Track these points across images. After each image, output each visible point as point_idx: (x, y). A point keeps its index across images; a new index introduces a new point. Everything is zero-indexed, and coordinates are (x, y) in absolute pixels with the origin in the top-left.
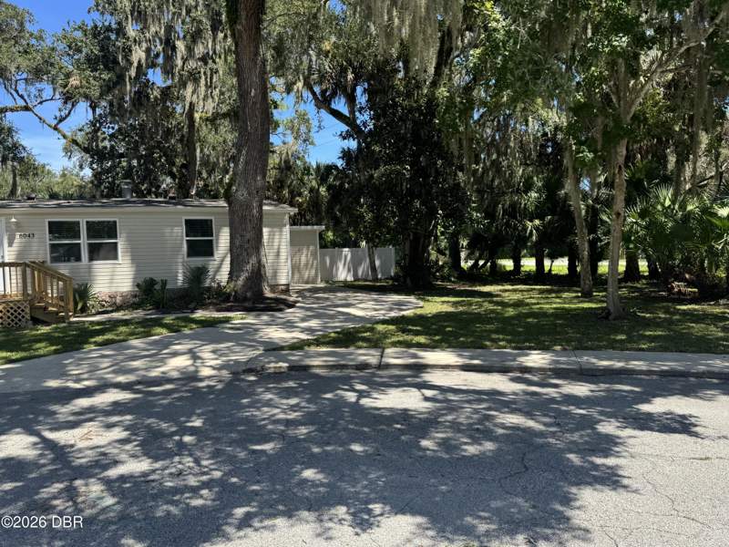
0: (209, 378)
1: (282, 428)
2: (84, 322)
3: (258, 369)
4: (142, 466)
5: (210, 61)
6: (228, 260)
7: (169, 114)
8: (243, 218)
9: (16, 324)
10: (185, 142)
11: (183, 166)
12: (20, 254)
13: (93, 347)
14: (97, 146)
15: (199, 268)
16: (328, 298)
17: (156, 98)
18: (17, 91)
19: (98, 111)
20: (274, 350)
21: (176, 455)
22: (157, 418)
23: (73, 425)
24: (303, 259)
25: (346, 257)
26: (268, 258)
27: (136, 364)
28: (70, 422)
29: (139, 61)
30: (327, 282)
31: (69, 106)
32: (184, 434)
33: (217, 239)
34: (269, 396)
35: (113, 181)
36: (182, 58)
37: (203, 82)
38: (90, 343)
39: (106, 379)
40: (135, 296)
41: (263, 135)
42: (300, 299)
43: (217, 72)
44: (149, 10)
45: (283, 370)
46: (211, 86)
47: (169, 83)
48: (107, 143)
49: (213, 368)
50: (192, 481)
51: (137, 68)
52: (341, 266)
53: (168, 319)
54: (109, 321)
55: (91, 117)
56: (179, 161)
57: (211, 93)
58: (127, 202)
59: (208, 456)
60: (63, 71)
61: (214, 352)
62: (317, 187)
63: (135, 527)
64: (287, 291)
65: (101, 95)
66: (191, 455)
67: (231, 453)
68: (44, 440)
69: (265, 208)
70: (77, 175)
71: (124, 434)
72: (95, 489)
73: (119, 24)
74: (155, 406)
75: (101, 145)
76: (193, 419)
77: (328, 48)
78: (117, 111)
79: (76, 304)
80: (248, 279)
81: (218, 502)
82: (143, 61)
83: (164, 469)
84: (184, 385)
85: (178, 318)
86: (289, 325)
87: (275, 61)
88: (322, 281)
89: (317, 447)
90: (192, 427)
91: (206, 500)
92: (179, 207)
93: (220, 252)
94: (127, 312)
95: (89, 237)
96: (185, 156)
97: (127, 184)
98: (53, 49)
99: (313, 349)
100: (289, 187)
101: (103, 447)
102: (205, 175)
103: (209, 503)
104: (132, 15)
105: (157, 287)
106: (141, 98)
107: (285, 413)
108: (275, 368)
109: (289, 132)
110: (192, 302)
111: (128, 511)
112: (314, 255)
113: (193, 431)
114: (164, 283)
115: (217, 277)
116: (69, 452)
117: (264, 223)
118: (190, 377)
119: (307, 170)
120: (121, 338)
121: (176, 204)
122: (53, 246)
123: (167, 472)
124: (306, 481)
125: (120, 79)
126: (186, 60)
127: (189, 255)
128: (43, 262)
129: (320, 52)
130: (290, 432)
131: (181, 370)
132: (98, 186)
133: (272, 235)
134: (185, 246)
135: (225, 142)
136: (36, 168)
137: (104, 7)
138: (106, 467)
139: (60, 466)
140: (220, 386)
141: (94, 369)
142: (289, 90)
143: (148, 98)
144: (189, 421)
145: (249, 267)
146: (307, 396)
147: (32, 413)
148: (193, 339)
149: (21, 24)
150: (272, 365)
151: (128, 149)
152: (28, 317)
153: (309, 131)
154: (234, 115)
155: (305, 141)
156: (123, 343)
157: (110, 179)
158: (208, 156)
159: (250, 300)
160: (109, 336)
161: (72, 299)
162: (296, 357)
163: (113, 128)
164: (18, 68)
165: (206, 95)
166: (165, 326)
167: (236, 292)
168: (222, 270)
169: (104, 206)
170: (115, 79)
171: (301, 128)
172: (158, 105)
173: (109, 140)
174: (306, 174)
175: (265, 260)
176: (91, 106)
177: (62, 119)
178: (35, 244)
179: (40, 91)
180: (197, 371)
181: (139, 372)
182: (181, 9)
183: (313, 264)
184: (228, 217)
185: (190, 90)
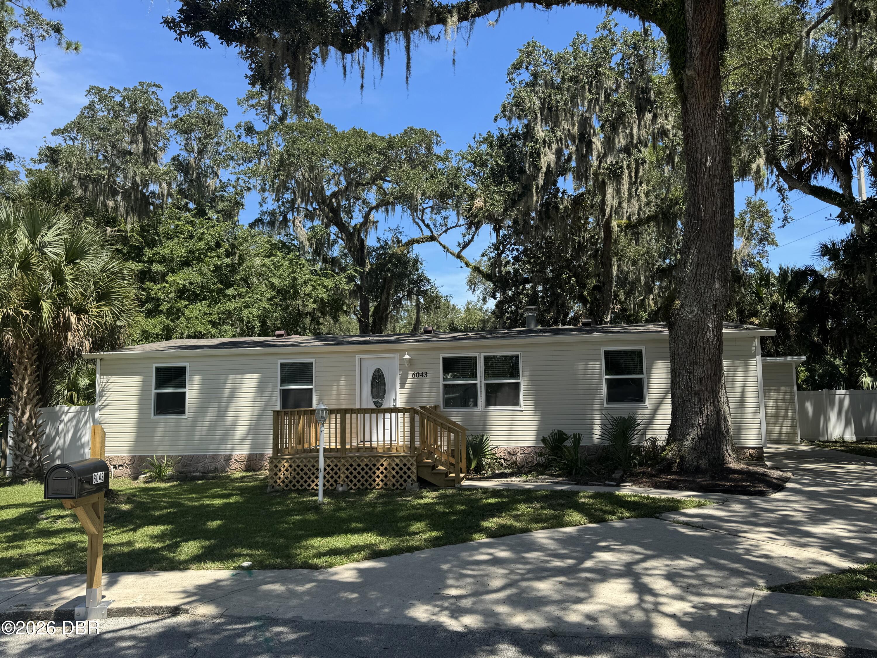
0: (677, 647)
2: (477, 488)
3: (776, 641)
5: (635, 151)
6: (667, 407)
7: (580, 227)
8: (693, 345)
9: (401, 485)
10: (599, 259)
11: (595, 288)
12: (411, 397)
13: (483, 539)
14: (500, 272)
15: (623, 420)
17: (566, 208)
18: (423, 221)
19: (502, 232)
20: (788, 589)
25: (841, 402)
26: (730, 404)
27: (544, 587)
29: (549, 166)
30: (812, 442)
31: (473, 230)
33: (649, 378)
35: (516, 311)
36: (598, 156)
37: (626, 178)
38: (481, 530)
39: (497, 615)
40: (540, 454)
41: (723, 222)
42: (787, 474)
43: (644, 162)
44: (561, 105)
46: (635, 182)
47: (583, 190)
48: (510, 268)
49: (680, 621)
51: (546, 174)
52: (833, 416)
53: (586, 496)
54: (508, 490)
55: (494, 240)
56: (591, 282)
57: (636, 190)
58: (531, 331)
60: (467, 192)
61: (671, 578)
62: (781, 302)
64: (760, 457)
65: (506, 210)
69: (724, 331)
70: (481, 309)
73: (528, 126)
75: (504, 270)
78: (521, 229)
79: (469, 462)
80: (701, 438)
82: (553, 167)
85: (598, 495)
86: (791, 529)
88: (803, 440)
92: (596, 334)
93: (651, 396)
94: (529, 477)
95: (488, 374)
96: (599, 276)
97: (531, 311)
98: (458, 169)
100: (737, 304)
102: (622, 297)
104: (541, 115)
105: (568, 443)
106: (548, 210)
110: (616, 468)
112: (789, 399)
114: (577, 438)
115: (650, 433)
117: (724, 354)
118: (638, 640)
119: (765, 280)
120: (522, 524)
121: (591, 331)
122: (446, 386)
125: (526, 190)
126: (604, 156)
127: (611, 398)
128: (436, 407)
132: (500, 317)
133: (734, 369)
134: (604, 387)
135: (648, 253)
136: (438, 301)
137: (511, 110)
141: (480, 590)
143: (557, 208)
145: (701, 420)
149: (429, 148)
151: (533, 272)
152: (414, 477)
153: (769, 227)
155: (761, 241)
157: (513, 308)
158: (627, 274)
159: (706, 472)
160: (505, 520)
161: (464, 456)
163: (517, 250)
164: (423, 194)
165: (630, 195)
166: (581, 508)
167: (682, 458)
168: (657, 422)
169: (505, 336)
170: (520, 191)
171: (756, 224)
172: (568, 216)
173: (513, 264)
174: (765, 285)
175: (726, 409)
176: (495, 229)
177: (465, 246)
178: (427, 385)
179: (445, 218)
180: (649, 625)
181: (549, 609)
182: (599, 94)
183: (786, 413)
184: (668, 345)
185: (610, 191)
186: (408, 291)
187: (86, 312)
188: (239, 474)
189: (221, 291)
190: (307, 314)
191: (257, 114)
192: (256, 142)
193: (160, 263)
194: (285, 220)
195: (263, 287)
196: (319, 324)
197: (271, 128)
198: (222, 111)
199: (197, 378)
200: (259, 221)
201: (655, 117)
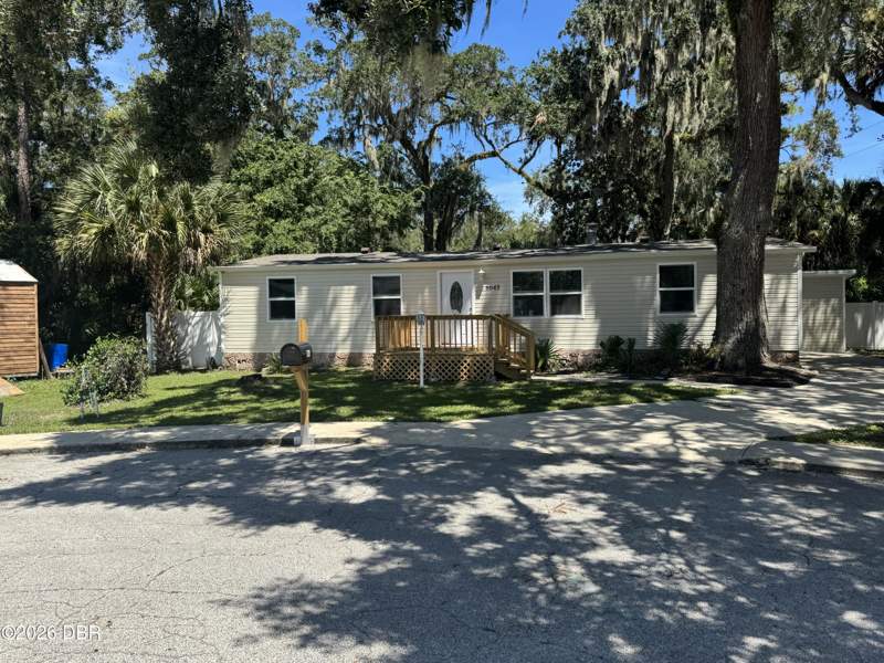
0: (695, 463)
1: (805, 546)
2: (545, 381)
3: (761, 461)
4: (622, 555)
5: (698, 67)
6: (713, 316)
7: (642, 141)
8: (737, 261)
9: (481, 378)
10: (661, 172)
11: (656, 200)
12: (486, 306)
13: (557, 410)
14: (561, 187)
15: (673, 326)
16: (860, 375)
17: (629, 123)
18: (486, 137)
19: (564, 147)
20: (782, 439)
21: (663, 551)
22: (635, 502)
23: (545, 494)
24: (820, 316)
26: (769, 313)
27: (605, 434)
28: (540, 489)
29: (613, 81)
30: (857, 350)
31: (535, 145)
32: (670, 529)
33: (699, 290)
34: (780, 500)
35: (576, 225)
36: (662, 70)
37: (688, 95)
38: (554, 405)
39: (574, 447)
40: (598, 356)
41: (769, 151)
42: (816, 372)
43: (707, 78)
44: (625, 20)
45: (798, 468)
46: (698, 99)
47: (645, 101)
48: (570, 183)
49: (700, 452)
50: (687, 588)
51: (609, 90)
52: (881, 328)
53: (638, 386)
54: (572, 382)
55: (555, 156)
56: (651, 196)
57: (698, 107)
58: (593, 248)
59: (703, 562)
60: (530, 108)
61: (699, 432)
62: (843, 214)
63: (623, 626)
64: (795, 358)
65: (569, 127)
66: (682, 556)
67: (734, 564)
68: (518, 504)
69: (768, 247)
70: (537, 221)
71: (600, 515)
72: (574, 571)
73: (592, 43)
74: (631, 488)
75: (564, 185)
76: (680, 511)
77: (872, 17)
78: (584, 145)
79: (537, 361)
80: (739, 341)
81: (722, 622)
82: (616, 82)
83: (650, 565)
84: (664, 468)
85: (647, 386)
86: (801, 407)
87: (788, 51)
88: (848, 349)
89: (863, 583)
90: (679, 521)
91: (706, 615)
92: (653, 251)
93: (701, 306)
94: (589, 374)
95: (552, 289)
96: (660, 189)
97: (591, 227)
98: (522, 86)
99: (842, 445)
100: (798, 217)
101: (579, 524)
102: (682, 210)
103: (710, 619)
104: (606, 30)
105: (624, 347)
106: (611, 126)
107: (807, 527)
108: (785, 463)
109: (802, 143)
110: (666, 367)
111: (613, 605)
112: (837, 312)
113: (681, 526)
114: (632, 342)
115: (698, 338)
116: (544, 523)
117: (766, 268)
118: (670, 460)
119: (829, 191)
120: (586, 402)
121: (649, 248)
122: (516, 298)
123: (654, 569)
124: (849, 626)
125: (590, 106)
126: (667, 71)
127: (663, 309)
128: (507, 315)
129: (859, 26)
130: (816, 554)
131: (660, 450)
132: (559, 233)
133: (776, 282)
134: (658, 298)
135: (710, 165)
136: (500, 217)
137: (575, 27)
138: (584, 548)
139: (536, 536)
140: (709, 477)
141: (560, 435)
142: (807, 86)
143: (620, 124)
144: (674, 514)
145: (742, 326)
146: (839, 510)
147: (504, 474)
148: (668, 413)
149: (493, 65)
150: (781, 459)
151: (593, 187)
152: (492, 371)
153: (835, 138)
154: (725, 131)
155: (826, 152)
156: (589, 409)
157: (573, 223)
158: (688, 186)
159: (741, 369)
160: (571, 400)
161: (533, 355)
162: (816, 452)
163: (578, 165)
164: (489, 112)
165: (692, 112)
166: (634, 394)
167: (723, 358)
168: (704, 328)
169: (568, 254)
170: (584, 108)
171: (821, 135)
172: (631, 130)
173: (574, 179)
174: (827, 198)
175: (764, 317)
176: (556, 143)
177: (527, 161)
178: (499, 297)
179: (507, 133)
180: (678, 453)
181: (609, 445)
182: (663, 11)
183: (834, 323)
184: (716, 261)
185: (671, 107)
186: (471, 208)
187: (212, 232)
188: (343, 369)
189: (301, 209)
190: (377, 230)
191: (325, 32)
192: (325, 61)
193: (246, 182)
194: (352, 137)
195: (338, 205)
196: (388, 239)
197: (339, 47)
198: (295, 33)
199: (305, 289)
200: (328, 139)
201: (720, 32)
